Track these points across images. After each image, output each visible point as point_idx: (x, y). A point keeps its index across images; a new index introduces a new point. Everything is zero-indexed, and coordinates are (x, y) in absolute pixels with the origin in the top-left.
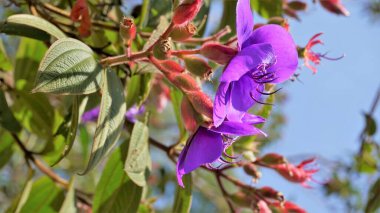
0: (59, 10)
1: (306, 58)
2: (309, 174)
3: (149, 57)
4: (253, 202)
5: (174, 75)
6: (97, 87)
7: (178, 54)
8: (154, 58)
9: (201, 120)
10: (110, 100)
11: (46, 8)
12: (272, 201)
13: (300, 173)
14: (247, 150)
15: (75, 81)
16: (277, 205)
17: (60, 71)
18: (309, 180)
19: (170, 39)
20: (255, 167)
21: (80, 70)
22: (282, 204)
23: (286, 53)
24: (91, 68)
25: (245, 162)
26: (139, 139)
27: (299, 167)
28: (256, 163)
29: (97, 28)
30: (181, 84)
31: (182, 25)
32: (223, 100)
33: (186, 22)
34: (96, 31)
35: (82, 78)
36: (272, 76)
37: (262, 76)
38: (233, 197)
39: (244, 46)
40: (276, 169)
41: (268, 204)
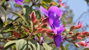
0: (12, 36)
1: (61, 6)
2: (81, 24)
3: (34, 32)
4: (76, 38)
5: (41, 31)
6: (30, 45)
7: (39, 27)
8: (35, 31)
9: (53, 35)
10: (34, 45)
11: (9, 38)
12: (79, 35)
13: (79, 26)
14: (66, 30)
15: (25, 48)
16: (80, 35)
17: (21, 48)
18: (82, 25)
19: (35, 26)
20: (70, 32)
21: (24, 45)
22: (81, 34)
23: (57, 10)
24: (26, 43)
25: (68, 33)
26: (46, 46)
27: (78, 25)
28: (70, 31)
29: (21, 33)
30: (44, 31)
31: (35, 21)
32: (54, 28)
33: (35, 20)
34: (22, 34)
35: (26, 46)
36: (58, 16)
37: (57, 18)
38: (72, 41)
39: (49, 16)
40: (74, 29)
41: (79, 36)
